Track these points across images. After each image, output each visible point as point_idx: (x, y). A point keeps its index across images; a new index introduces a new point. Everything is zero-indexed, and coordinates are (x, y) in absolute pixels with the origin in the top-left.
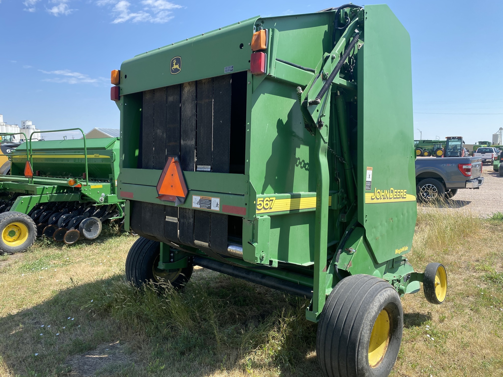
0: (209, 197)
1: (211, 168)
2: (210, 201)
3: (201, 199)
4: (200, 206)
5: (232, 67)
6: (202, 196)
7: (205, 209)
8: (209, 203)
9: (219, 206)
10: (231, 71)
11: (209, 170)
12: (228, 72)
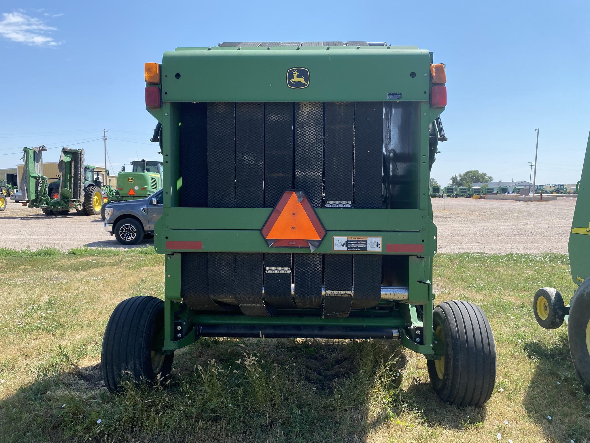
0: (362, 237)
1: (352, 204)
2: (366, 241)
3: (348, 240)
4: (348, 249)
5: (400, 95)
6: (351, 237)
7: (356, 250)
8: (363, 243)
9: (380, 246)
10: (397, 98)
11: (350, 206)
12: (392, 99)
